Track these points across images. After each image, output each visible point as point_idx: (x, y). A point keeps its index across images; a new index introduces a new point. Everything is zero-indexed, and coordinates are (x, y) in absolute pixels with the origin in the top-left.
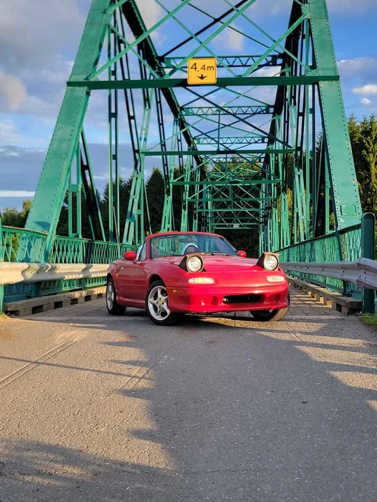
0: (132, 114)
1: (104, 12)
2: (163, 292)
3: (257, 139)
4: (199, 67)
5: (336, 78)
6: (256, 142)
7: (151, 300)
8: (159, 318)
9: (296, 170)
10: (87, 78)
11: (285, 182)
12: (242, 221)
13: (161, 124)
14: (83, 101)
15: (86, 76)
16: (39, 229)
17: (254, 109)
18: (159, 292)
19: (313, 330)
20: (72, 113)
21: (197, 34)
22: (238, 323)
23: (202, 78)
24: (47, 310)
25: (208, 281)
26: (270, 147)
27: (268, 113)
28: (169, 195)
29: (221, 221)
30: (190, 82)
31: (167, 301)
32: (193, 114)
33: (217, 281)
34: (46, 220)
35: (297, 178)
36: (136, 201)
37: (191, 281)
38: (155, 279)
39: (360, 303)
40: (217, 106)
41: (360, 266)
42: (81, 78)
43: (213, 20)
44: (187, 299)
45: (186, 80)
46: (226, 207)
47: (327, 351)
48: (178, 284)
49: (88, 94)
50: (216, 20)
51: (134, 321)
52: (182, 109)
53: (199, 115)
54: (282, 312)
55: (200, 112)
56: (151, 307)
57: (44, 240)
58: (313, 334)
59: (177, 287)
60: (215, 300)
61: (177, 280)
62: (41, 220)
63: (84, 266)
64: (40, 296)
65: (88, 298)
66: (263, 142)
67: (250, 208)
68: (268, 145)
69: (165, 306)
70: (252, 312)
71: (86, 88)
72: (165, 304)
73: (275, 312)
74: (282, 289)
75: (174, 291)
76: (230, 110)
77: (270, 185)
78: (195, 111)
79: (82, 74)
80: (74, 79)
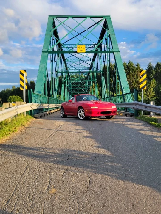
0: (55, 61)
1: (51, 31)
2: (83, 111)
3: (86, 68)
4: (80, 47)
5: (119, 51)
6: (86, 69)
7: (79, 113)
8: (81, 118)
9: (102, 77)
10: (48, 50)
11: (97, 81)
12: (80, 92)
13: (61, 64)
14: (47, 57)
15: (47, 50)
16: (38, 93)
17: (87, 60)
18: (81, 111)
19: (125, 121)
20: (44, 60)
21: (76, 36)
22: (101, 119)
23: (81, 51)
24: (43, 117)
25: (96, 108)
26: (90, 71)
27: (91, 61)
28: (63, 84)
29: (74, 92)
30: (78, 52)
31: (84, 113)
32: (69, 61)
33: (99, 108)
34: (40, 91)
35: (103, 79)
36: (57, 86)
37: (92, 108)
38: (80, 107)
39: (134, 114)
40: (79, 59)
41: (134, 104)
42: (46, 50)
43: (78, 34)
44: (91, 113)
45: (77, 51)
46: (75, 88)
47: (133, 126)
48: (88, 109)
49: (48, 55)
50: (79, 34)
51: (73, 119)
52: (66, 59)
53: (71, 61)
54: (114, 116)
55: (71, 60)
56: (79, 115)
57: (40, 97)
58: (125, 122)
59: (88, 110)
60: (98, 113)
61: (87, 108)
62: (38, 91)
63: (48, 104)
64: (40, 113)
65: (50, 114)
66: (88, 69)
67: (83, 88)
68: (89, 70)
69: (83, 115)
70: (105, 116)
71: (47, 53)
72: (83, 114)
73: (112, 116)
74: (115, 110)
75: (87, 111)
76: (82, 60)
77: (90, 82)
78: (70, 60)
79: (46, 49)
80: (43, 50)
